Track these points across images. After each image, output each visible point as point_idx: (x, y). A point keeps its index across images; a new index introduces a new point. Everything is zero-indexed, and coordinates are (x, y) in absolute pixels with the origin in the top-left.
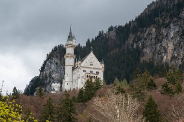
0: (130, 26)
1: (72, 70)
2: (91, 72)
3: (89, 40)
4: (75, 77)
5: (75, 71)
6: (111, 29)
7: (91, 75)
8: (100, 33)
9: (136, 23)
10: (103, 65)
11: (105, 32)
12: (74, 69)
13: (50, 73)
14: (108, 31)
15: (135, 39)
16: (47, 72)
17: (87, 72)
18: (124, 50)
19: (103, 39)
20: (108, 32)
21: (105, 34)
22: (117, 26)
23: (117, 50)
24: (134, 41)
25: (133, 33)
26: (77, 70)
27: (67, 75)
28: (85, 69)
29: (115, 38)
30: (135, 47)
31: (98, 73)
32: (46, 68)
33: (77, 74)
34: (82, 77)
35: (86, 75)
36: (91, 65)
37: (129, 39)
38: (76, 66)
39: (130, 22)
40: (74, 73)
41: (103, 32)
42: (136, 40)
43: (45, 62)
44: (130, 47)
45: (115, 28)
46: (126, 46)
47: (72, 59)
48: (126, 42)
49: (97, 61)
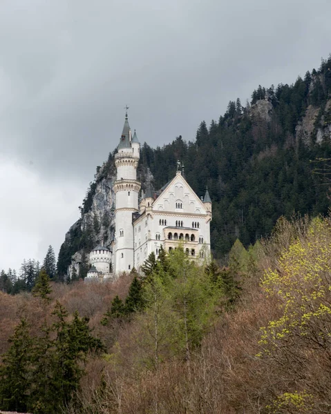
0: (308, 86)
1: (134, 220)
2: (179, 225)
3: (203, 125)
4: (139, 237)
5: (141, 223)
6: (259, 95)
7: (179, 232)
8: (232, 106)
9: (321, 78)
10: (209, 206)
11: (244, 105)
12: (136, 216)
13: (106, 214)
14: (251, 100)
15: (319, 118)
16: (97, 213)
17: (168, 225)
18: (292, 148)
19: (239, 120)
20: (252, 103)
21: (244, 109)
22: (276, 87)
23: (274, 148)
24: (317, 125)
25: (316, 105)
26: (145, 219)
27: (122, 233)
28: (163, 217)
29: (268, 118)
30: (319, 139)
31: (196, 225)
32: (95, 203)
33: (145, 230)
34: (158, 237)
35: (167, 232)
36: (179, 206)
37: (304, 121)
38: (142, 209)
39: (308, 74)
40: (137, 226)
41: (239, 104)
42: (323, 123)
43: (94, 187)
44: (308, 142)
45: (270, 91)
46: (297, 140)
47: (132, 193)
48: (298, 128)
49: (193, 196)
